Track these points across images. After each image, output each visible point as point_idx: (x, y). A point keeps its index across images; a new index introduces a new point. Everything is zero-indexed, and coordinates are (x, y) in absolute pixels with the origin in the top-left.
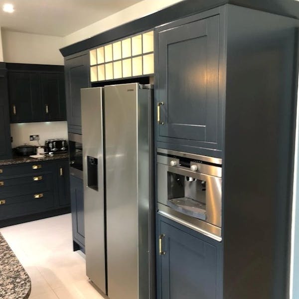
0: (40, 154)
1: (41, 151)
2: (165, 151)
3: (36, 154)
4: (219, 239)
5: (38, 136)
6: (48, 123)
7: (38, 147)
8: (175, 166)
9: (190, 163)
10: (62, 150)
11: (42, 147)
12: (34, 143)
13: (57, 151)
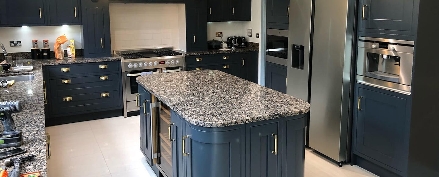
0: (225, 48)
1: (225, 45)
2: (363, 38)
3: (222, 48)
4: (409, 93)
5: (221, 33)
6: (229, 22)
7: (222, 42)
8: (375, 48)
9: (388, 45)
10: (242, 46)
11: (225, 42)
12: (219, 39)
13: (238, 46)
